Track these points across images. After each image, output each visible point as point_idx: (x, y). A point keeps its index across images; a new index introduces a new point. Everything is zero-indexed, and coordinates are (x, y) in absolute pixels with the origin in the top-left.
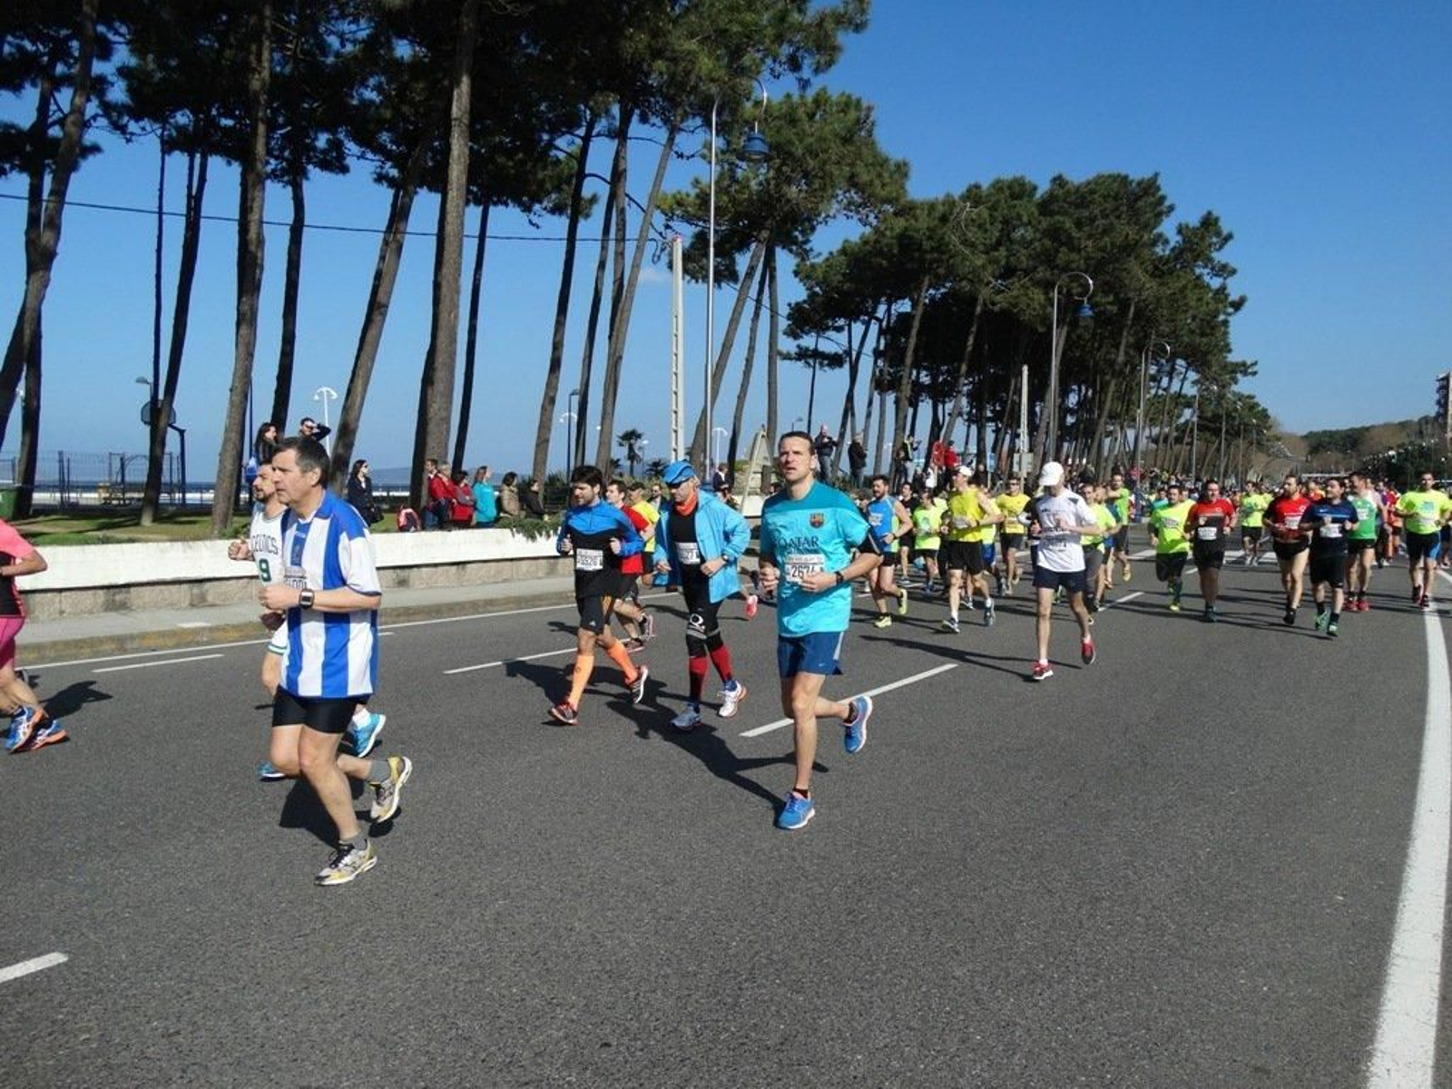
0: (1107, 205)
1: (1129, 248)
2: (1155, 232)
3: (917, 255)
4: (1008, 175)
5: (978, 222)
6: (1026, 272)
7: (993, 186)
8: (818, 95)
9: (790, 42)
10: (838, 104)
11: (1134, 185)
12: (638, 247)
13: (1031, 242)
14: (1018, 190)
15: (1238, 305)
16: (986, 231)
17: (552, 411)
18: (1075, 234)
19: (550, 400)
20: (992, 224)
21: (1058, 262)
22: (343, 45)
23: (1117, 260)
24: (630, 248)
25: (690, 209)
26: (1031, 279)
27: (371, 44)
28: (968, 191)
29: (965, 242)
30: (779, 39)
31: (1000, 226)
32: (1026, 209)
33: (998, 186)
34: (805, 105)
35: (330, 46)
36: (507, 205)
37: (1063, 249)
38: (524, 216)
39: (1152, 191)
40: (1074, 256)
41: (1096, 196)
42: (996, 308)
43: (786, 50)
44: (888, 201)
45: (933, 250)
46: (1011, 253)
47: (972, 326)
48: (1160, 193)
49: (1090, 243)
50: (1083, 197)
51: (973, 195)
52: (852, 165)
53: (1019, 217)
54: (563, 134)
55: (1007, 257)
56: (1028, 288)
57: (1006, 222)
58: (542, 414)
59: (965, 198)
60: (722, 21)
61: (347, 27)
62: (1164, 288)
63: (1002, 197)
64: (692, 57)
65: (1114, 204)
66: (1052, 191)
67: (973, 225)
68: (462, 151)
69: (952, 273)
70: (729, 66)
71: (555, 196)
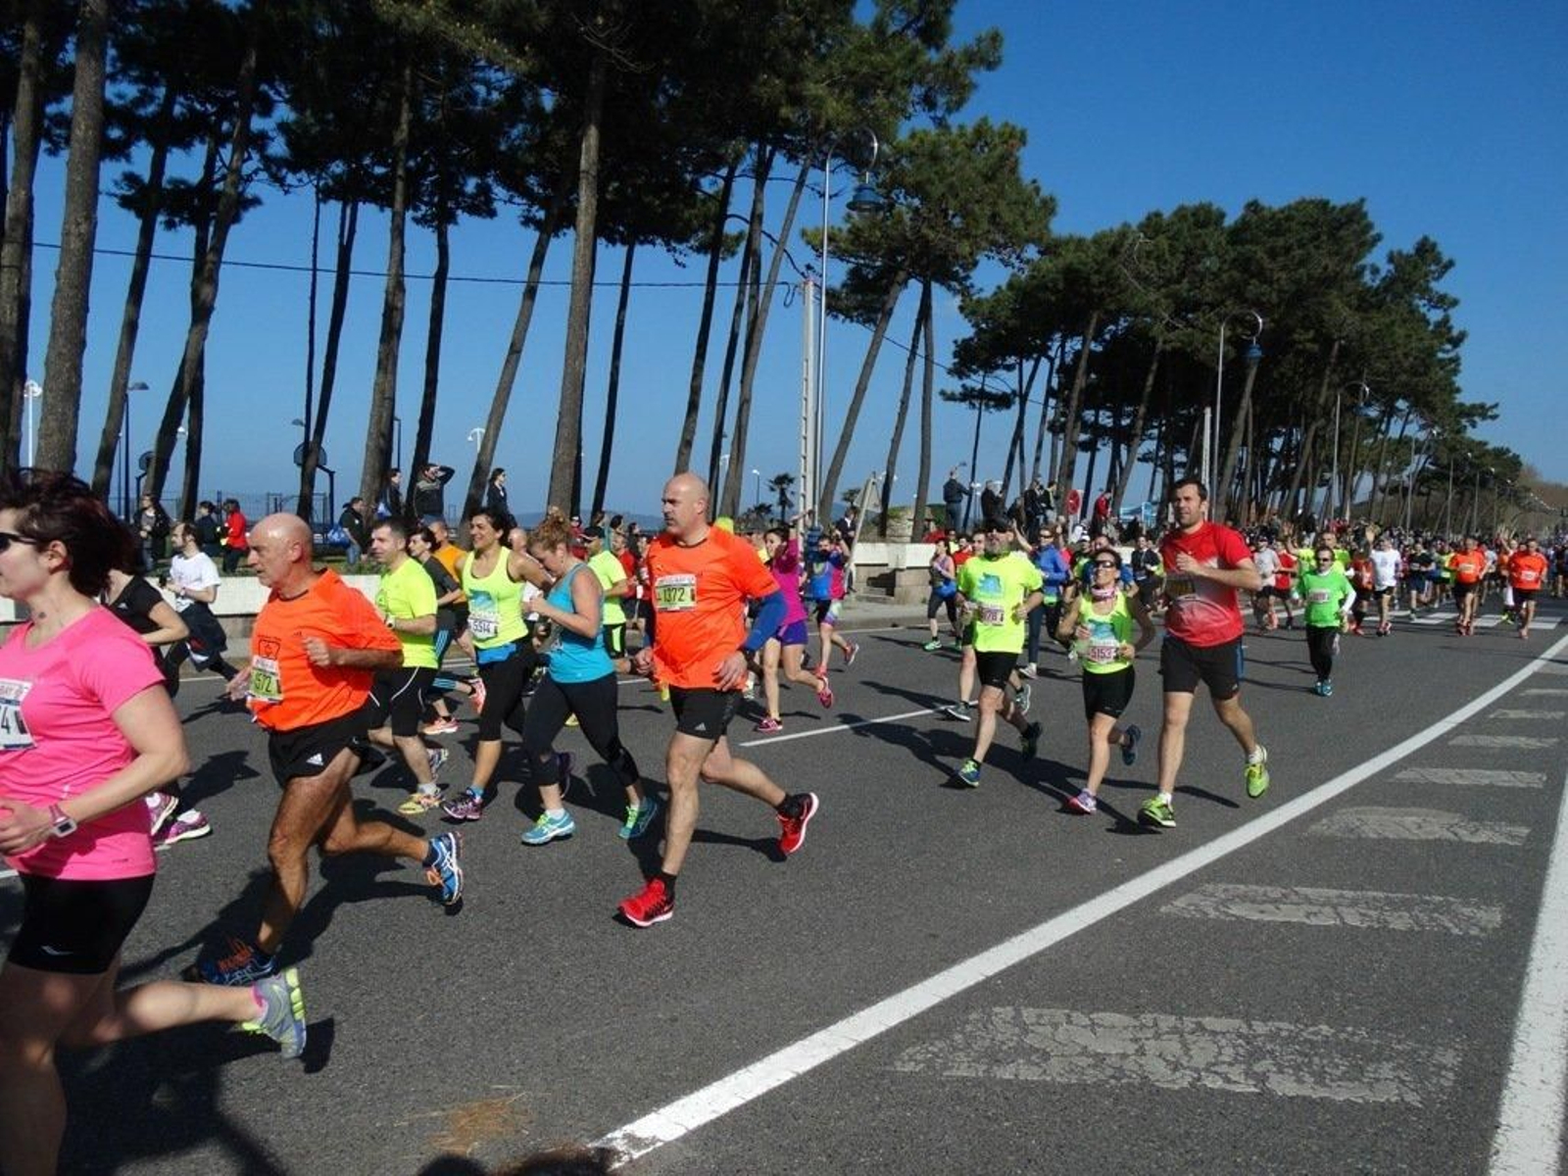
0: (1305, 234)
1: (1330, 280)
2: (1363, 262)
3: (1084, 289)
4: (1192, 201)
5: (1155, 254)
6: (1212, 306)
7: (1176, 214)
8: (980, 126)
9: (920, 83)
10: (1001, 135)
11: (1336, 211)
12: (766, 292)
13: (1216, 275)
14: (1203, 218)
15: (1457, 342)
16: (1166, 263)
18: (1267, 263)
19: (687, 443)
20: (1173, 254)
21: (1248, 295)
22: (489, 93)
23: (1316, 294)
24: (762, 288)
25: (842, 245)
26: (1217, 314)
27: (514, 94)
28: (1149, 218)
29: (1138, 276)
30: (908, 83)
31: (1181, 257)
32: (1213, 239)
33: (1181, 214)
34: (962, 135)
35: (477, 93)
36: (654, 244)
37: (1254, 281)
38: (670, 255)
39: (1356, 218)
40: (1265, 288)
41: (1293, 224)
42: (1168, 347)
43: (918, 91)
44: (1033, 241)
45: (1101, 284)
46: (1193, 287)
47: (1151, 363)
49: (1283, 275)
50: (1279, 224)
51: (1153, 225)
52: (995, 204)
53: (1205, 246)
54: (707, 174)
55: (1189, 290)
56: (1213, 324)
57: (1189, 252)
58: (679, 458)
59: (1143, 227)
60: (851, 65)
61: (494, 75)
62: (1370, 324)
63: (1185, 226)
64: (819, 102)
65: (1313, 232)
66: (1243, 218)
67: (1148, 257)
68: (589, 203)
69: (1122, 310)
70: (859, 109)
71: (701, 234)
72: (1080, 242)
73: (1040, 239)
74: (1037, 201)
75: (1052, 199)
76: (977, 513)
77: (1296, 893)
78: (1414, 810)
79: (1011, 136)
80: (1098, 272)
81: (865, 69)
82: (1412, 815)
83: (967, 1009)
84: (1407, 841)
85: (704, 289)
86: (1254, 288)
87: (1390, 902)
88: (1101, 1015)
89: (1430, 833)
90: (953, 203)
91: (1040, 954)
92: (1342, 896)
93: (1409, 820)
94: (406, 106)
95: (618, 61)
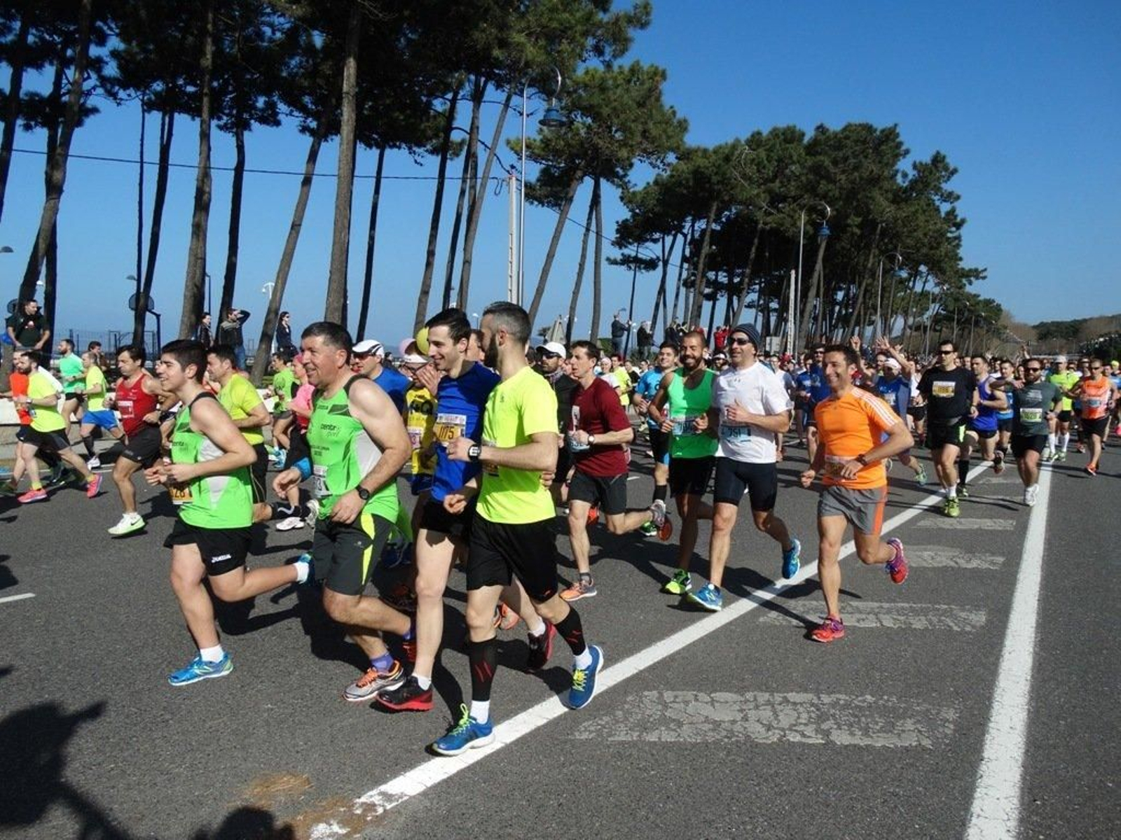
0: (857, 148)
1: (874, 181)
2: (896, 167)
3: (707, 185)
4: (782, 124)
5: (756, 162)
6: (795, 199)
7: (771, 133)
8: (633, 66)
9: (594, 36)
10: (648, 73)
11: (878, 133)
12: (482, 184)
13: (798, 177)
14: (790, 136)
15: (959, 226)
16: (764, 168)
17: (426, 302)
18: (832, 169)
19: (425, 294)
20: (769, 162)
21: (819, 191)
22: (274, 33)
23: (865, 191)
24: (479, 181)
25: (536, 151)
26: (799, 205)
27: (292, 34)
28: (753, 136)
29: (744, 176)
30: (585, 34)
31: (776, 164)
32: (796, 151)
33: (775, 133)
34: (622, 73)
35: (264, 33)
36: (399, 148)
37: (823, 182)
38: (411, 156)
39: (892, 137)
40: (831, 186)
41: (848, 141)
42: (768, 227)
43: (590, 42)
44: (673, 150)
45: (719, 182)
46: (782, 185)
47: (754, 239)
48: (898, 140)
49: (843, 177)
50: (840, 141)
51: (755, 141)
52: (646, 123)
53: (791, 157)
54: (437, 97)
55: (780, 188)
56: (795, 211)
57: (780, 160)
60: (544, 21)
61: (277, 20)
62: (900, 212)
63: (778, 141)
64: (520, 47)
65: (863, 147)
66: (816, 136)
67: (751, 164)
68: (350, 116)
69: (733, 200)
70: (549, 53)
71: (434, 141)
72: (705, 151)
73: (678, 148)
74: (675, 121)
75: (685, 121)
76: (633, 343)
77: (851, 606)
78: (931, 546)
79: (655, 74)
80: (716, 174)
81: (555, 25)
82: (926, 550)
83: (626, 693)
84: (925, 568)
85: (436, 182)
86: (823, 186)
87: (912, 610)
88: (718, 694)
89: (941, 562)
90: (616, 121)
91: (678, 653)
92: (882, 607)
93: (926, 554)
94: (209, 40)
95: (370, 12)
